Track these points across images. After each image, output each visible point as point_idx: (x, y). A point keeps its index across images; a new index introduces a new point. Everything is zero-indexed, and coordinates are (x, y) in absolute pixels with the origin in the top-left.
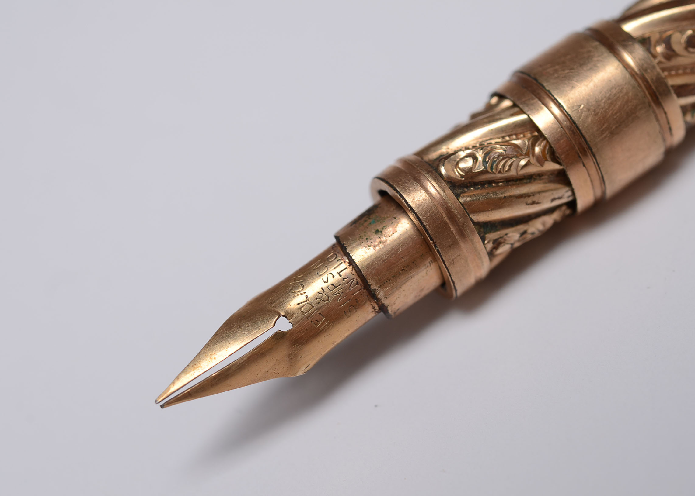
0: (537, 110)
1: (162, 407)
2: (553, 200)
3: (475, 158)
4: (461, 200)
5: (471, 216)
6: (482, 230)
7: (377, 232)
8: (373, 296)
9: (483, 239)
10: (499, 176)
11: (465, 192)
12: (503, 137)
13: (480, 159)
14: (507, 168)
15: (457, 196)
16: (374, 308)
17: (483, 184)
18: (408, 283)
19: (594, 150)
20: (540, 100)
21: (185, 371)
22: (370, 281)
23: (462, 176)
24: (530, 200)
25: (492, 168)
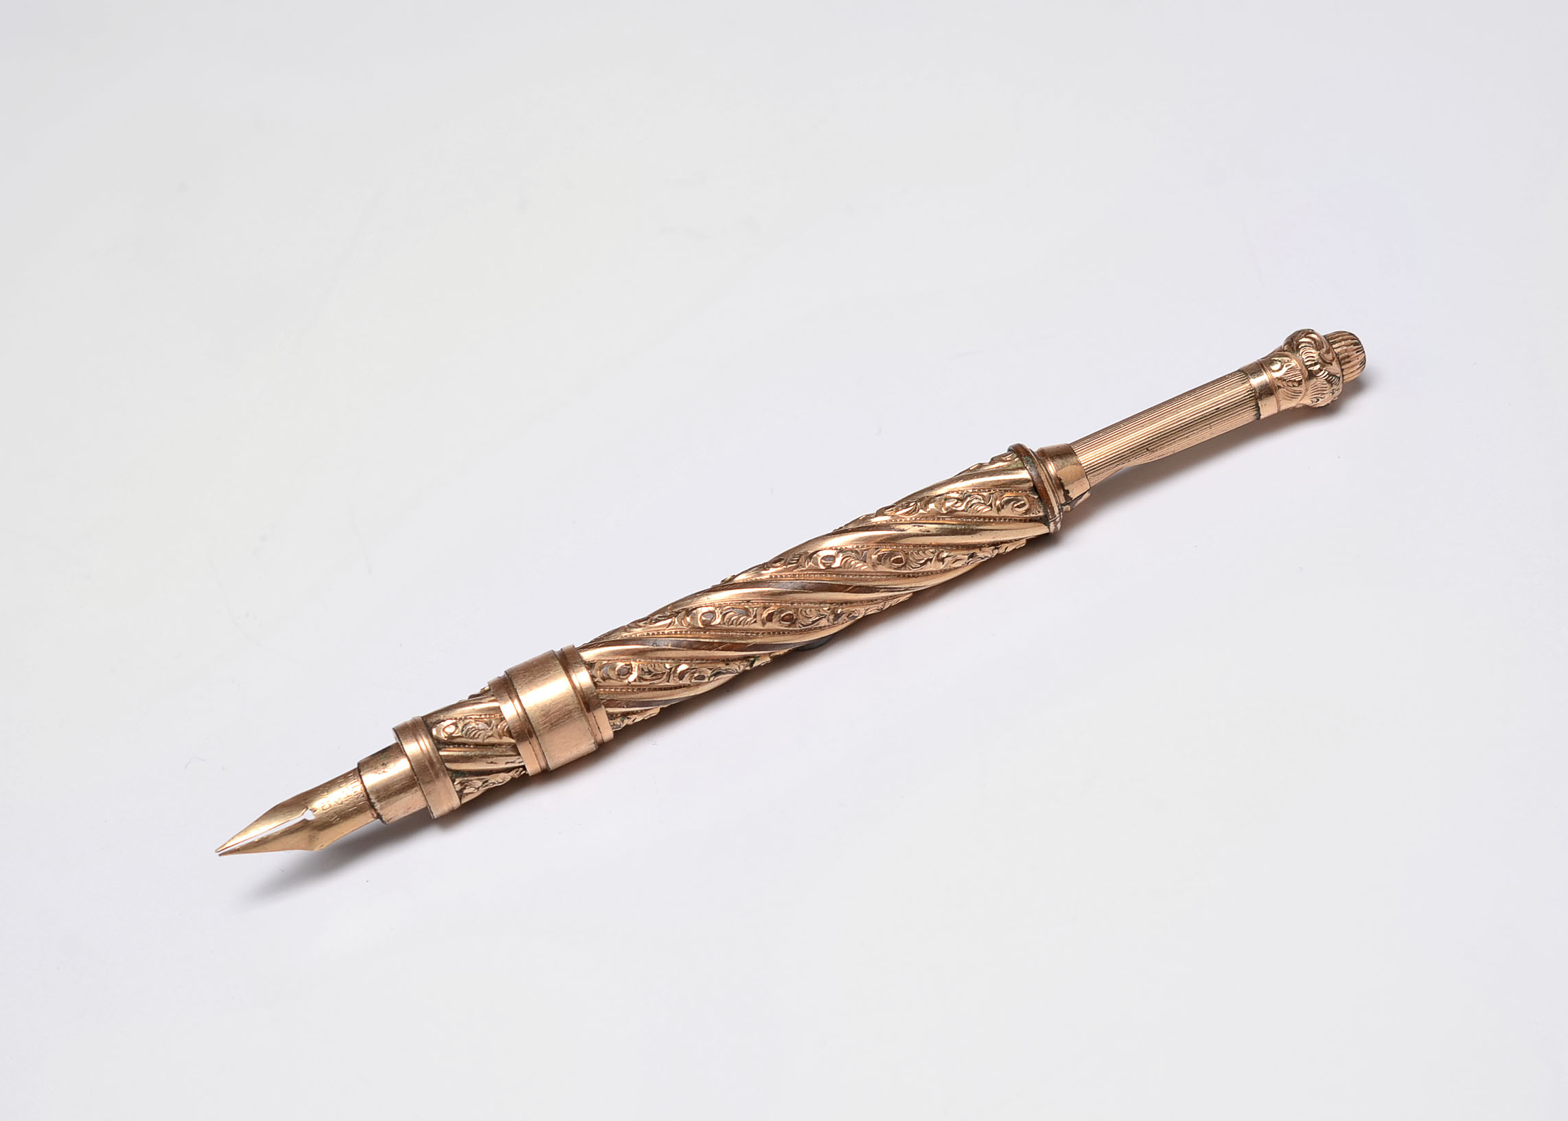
0: (506, 701)
1: (220, 855)
2: (507, 763)
3: (457, 727)
4: (442, 753)
5: (446, 764)
6: (454, 775)
7: (383, 764)
8: (372, 806)
9: (453, 781)
10: (471, 740)
11: (445, 748)
12: (481, 715)
13: (460, 728)
14: (476, 736)
15: (439, 750)
16: (373, 814)
17: (459, 745)
18: (398, 802)
19: (538, 734)
20: (509, 695)
21: (238, 834)
22: (371, 797)
23: (446, 737)
24: (490, 760)
25: (466, 735)
